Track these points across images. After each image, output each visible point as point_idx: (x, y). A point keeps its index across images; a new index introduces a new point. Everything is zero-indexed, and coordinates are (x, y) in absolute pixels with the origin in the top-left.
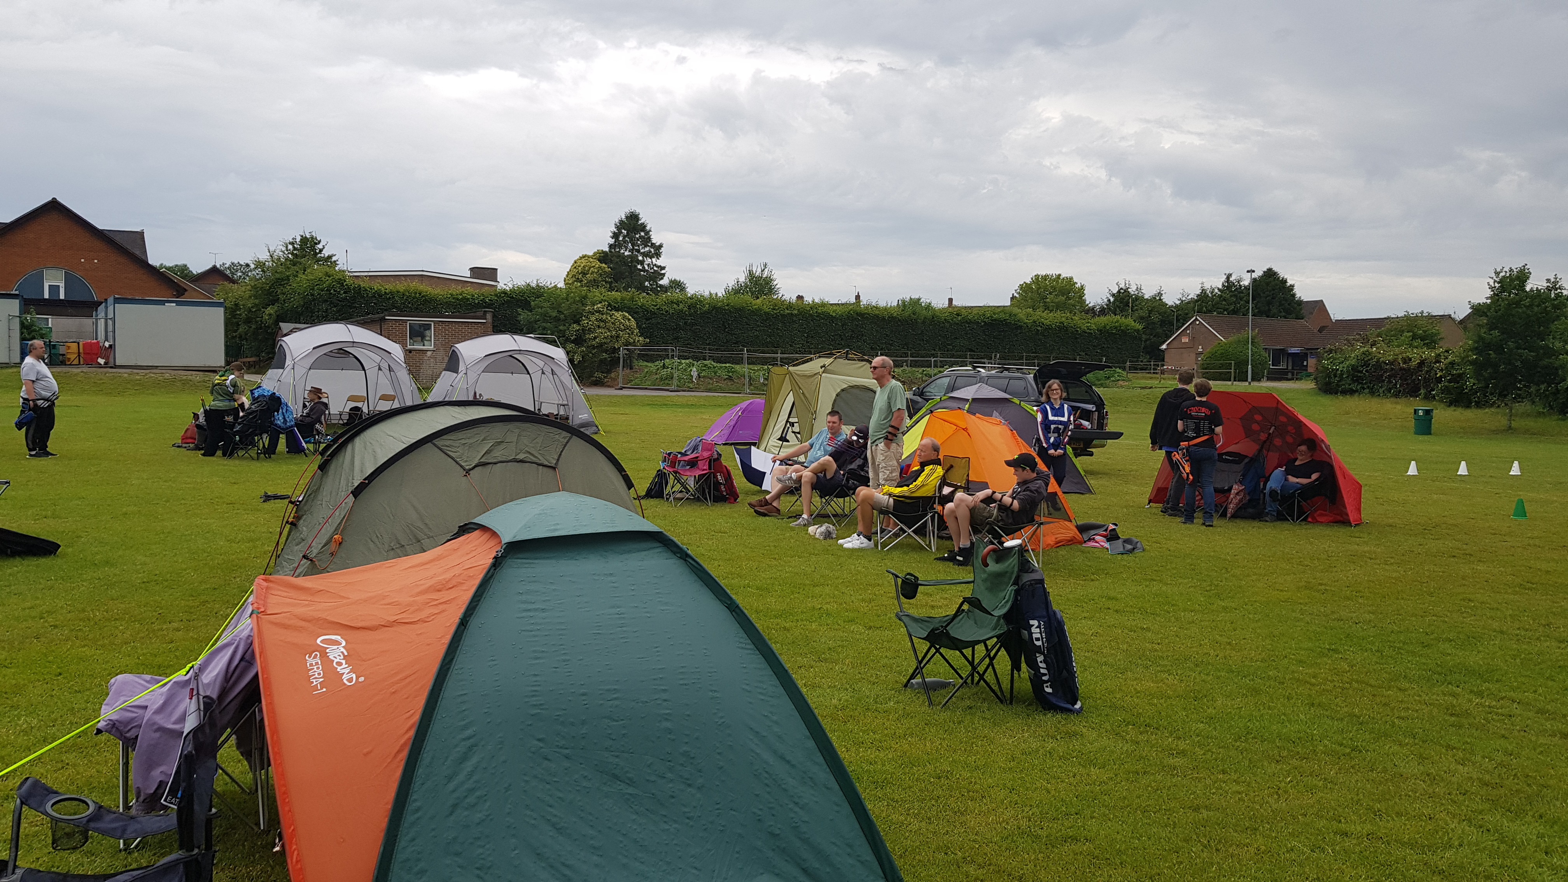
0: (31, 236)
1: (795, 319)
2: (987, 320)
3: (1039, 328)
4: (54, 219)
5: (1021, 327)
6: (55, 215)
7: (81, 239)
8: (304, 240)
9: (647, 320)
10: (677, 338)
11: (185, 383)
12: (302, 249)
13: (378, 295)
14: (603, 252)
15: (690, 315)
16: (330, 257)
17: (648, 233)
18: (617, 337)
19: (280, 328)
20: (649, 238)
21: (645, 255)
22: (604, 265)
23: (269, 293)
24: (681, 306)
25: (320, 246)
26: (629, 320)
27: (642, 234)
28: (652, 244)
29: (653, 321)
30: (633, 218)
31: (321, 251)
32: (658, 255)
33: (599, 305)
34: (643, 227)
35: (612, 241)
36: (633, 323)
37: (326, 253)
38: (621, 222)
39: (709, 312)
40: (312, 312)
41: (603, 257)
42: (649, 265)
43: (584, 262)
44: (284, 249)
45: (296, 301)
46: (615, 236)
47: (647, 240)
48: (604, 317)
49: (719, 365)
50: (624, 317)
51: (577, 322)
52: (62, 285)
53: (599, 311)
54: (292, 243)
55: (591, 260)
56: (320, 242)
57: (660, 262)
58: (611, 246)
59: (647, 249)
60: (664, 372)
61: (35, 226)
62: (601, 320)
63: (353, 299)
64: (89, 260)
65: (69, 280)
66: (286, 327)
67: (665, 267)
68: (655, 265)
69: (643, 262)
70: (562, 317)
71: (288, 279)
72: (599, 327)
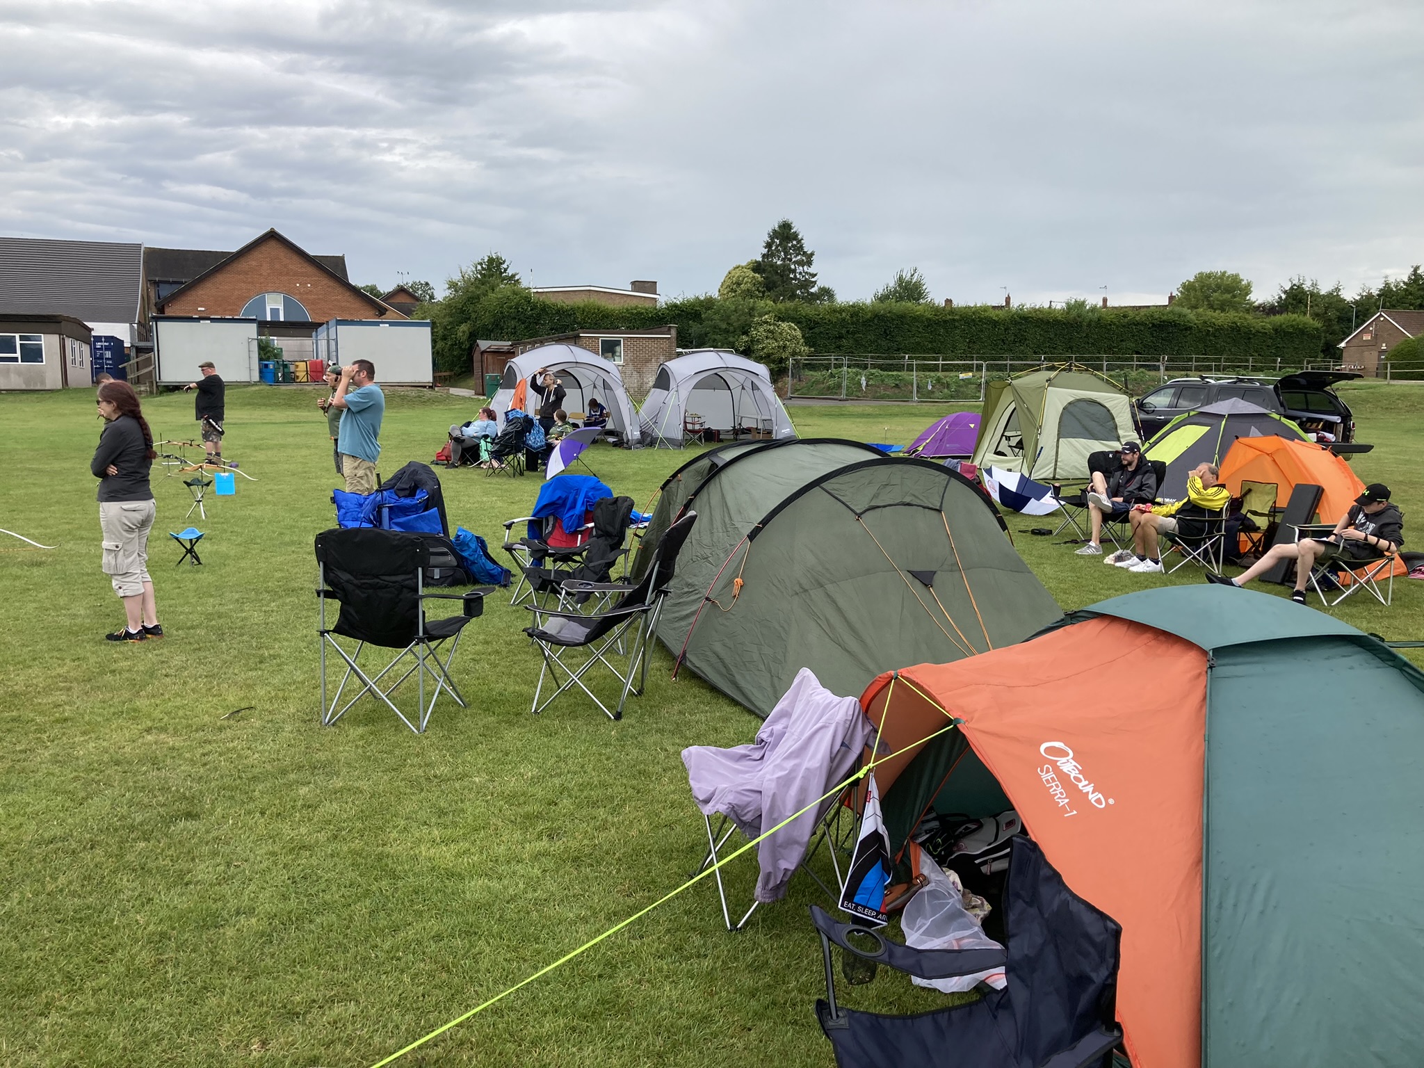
0: (254, 263)
1: (956, 324)
2: (1155, 322)
3: (1211, 329)
4: (272, 248)
5: (1190, 328)
6: (273, 244)
7: (296, 265)
8: (491, 260)
9: (810, 329)
10: (838, 347)
12: (489, 269)
13: (561, 312)
14: (756, 262)
15: (852, 324)
16: (513, 276)
17: (799, 241)
18: (784, 347)
19: (478, 345)
20: (801, 247)
21: (801, 263)
22: (757, 275)
23: (462, 312)
24: (844, 314)
25: (505, 266)
26: (795, 330)
27: (795, 242)
28: (804, 253)
29: (816, 330)
30: (786, 226)
31: (506, 270)
32: (809, 263)
33: (766, 316)
34: (795, 236)
35: (765, 251)
36: (798, 333)
37: (510, 272)
38: (774, 231)
39: (871, 320)
40: (502, 329)
41: (757, 267)
42: (800, 273)
43: (738, 273)
44: (474, 269)
45: (487, 320)
46: (769, 245)
47: (799, 249)
48: (772, 327)
49: (886, 373)
50: (790, 328)
51: (746, 333)
52: (281, 308)
53: (766, 322)
54: (481, 264)
55: (745, 270)
56: (504, 262)
57: (812, 270)
58: (764, 256)
59: (799, 257)
60: (831, 382)
61: (257, 254)
62: (769, 331)
63: (539, 316)
64: (303, 284)
65: (287, 303)
66: (484, 344)
67: (816, 275)
68: (806, 273)
69: (794, 271)
70: (731, 329)
71: (478, 297)
72: (767, 338)
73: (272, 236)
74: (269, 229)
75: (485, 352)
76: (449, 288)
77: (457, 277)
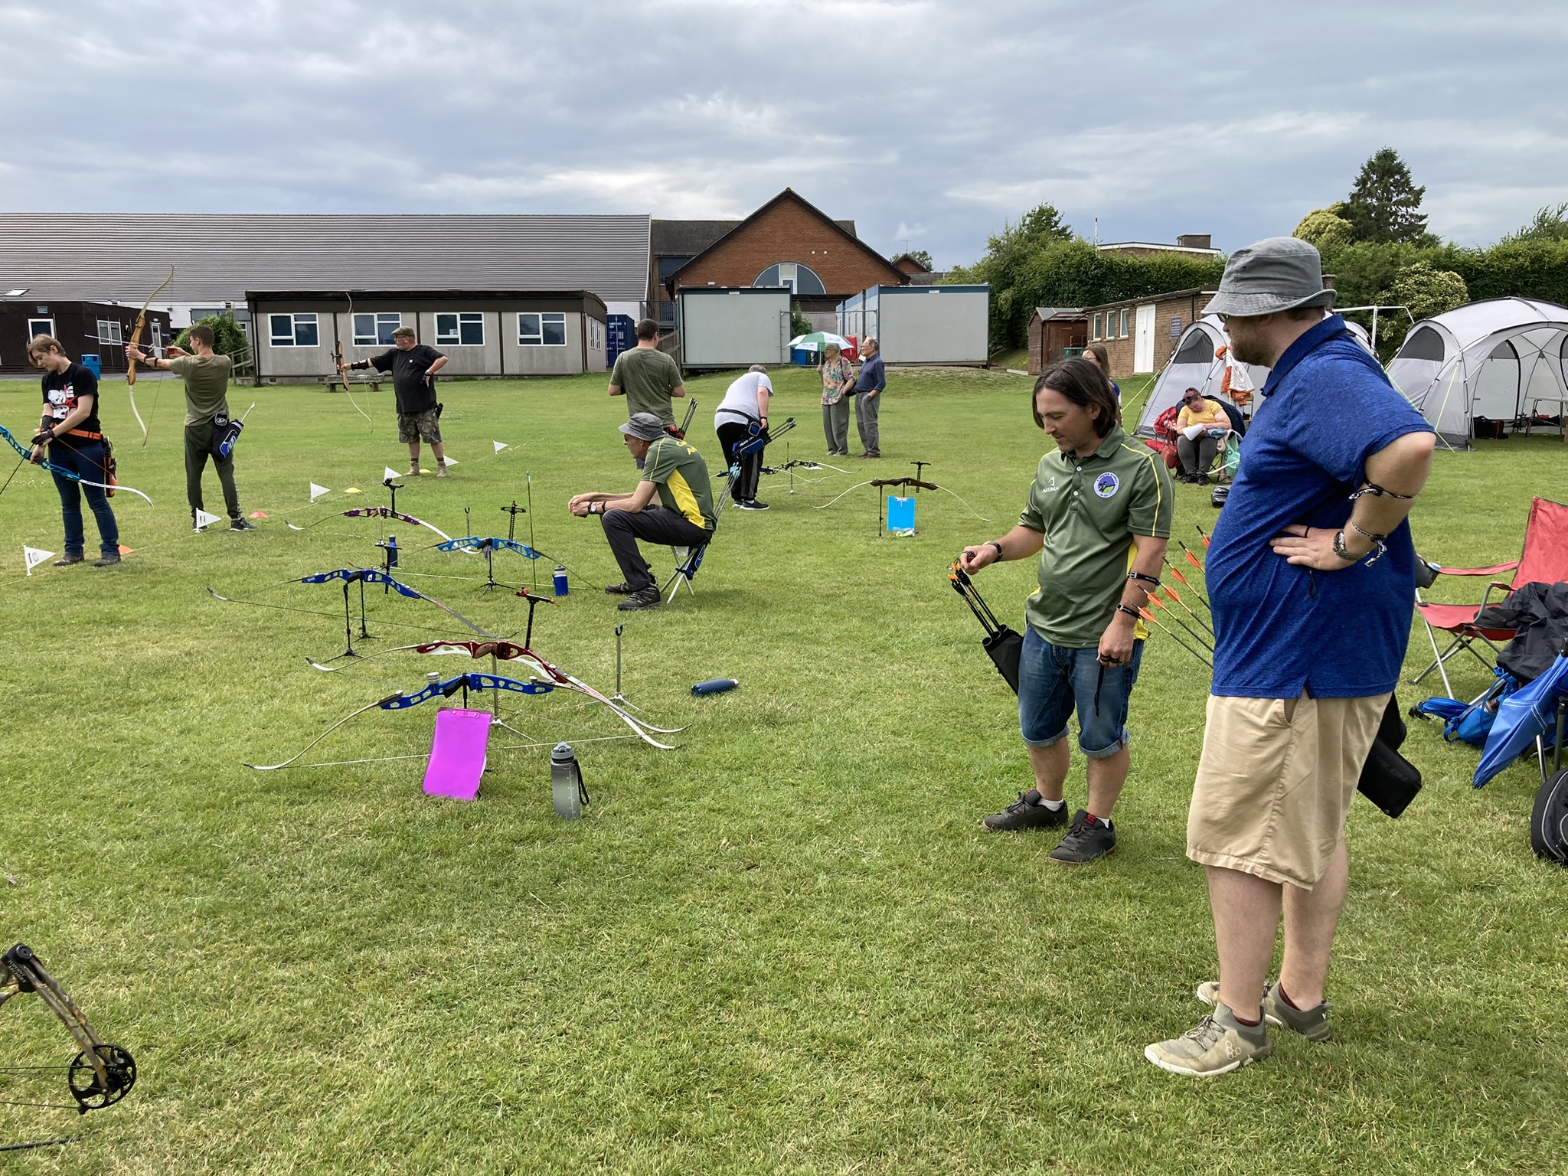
0: (768, 229)
4: (789, 210)
6: (788, 205)
7: (811, 228)
8: (1042, 211)
11: (965, 380)
12: (1038, 222)
13: (1135, 272)
14: (1343, 204)
16: (1064, 229)
17: (1404, 175)
19: (1037, 314)
20: (1408, 182)
21: (1406, 203)
22: (1344, 221)
23: (1004, 275)
25: (1056, 219)
26: (1458, 281)
27: (1397, 177)
28: (1411, 189)
30: (1387, 156)
31: (1056, 223)
32: (1416, 203)
33: (1417, 265)
34: (1399, 169)
35: (1355, 190)
36: (1462, 285)
37: (1061, 225)
38: (1371, 164)
40: (1056, 294)
41: (1344, 212)
42: (1403, 216)
43: (1318, 219)
44: (1021, 223)
45: (1037, 283)
46: (1362, 183)
47: (1404, 184)
48: (1425, 278)
50: (1452, 278)
51: (1387, 288)
52: (795, 280)
53: (1419, 272)
54: (1030, 216)
55: (1329, 215)
56: (1056, 215)
57: (1418, 211)
58: (1353, 196)
59: (1403, 196)
61: (771, 218)
62: (1422, 284)
63: (1104, 275)
64: (819, 252)
65: (802, 275)
66: (1045, 313)
67: (1425, 217)
68: (1412, 216)
69: (1395, 213)
70: (1365, 283)
71: (1024, 257)
72: (1418, 292)
73: (788, 196)
74: (784, 189)
75: (1044, 323)
76: (990, 247)
77: (999, 234)
